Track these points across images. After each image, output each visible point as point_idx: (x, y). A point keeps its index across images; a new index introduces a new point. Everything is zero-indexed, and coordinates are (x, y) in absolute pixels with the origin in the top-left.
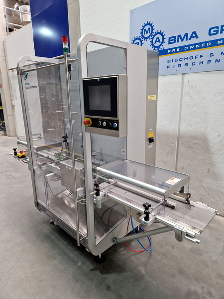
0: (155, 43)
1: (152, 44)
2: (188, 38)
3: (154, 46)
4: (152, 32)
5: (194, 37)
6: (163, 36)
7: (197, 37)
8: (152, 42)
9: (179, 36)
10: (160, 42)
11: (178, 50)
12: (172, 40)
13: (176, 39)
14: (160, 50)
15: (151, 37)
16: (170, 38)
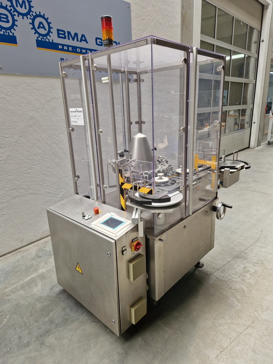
0: (38, 28)
1: (34, 28)
2: (79, 40)
3: (36, 32)
4: (30, 10)
5: (83, 40)
6: (49, 24)
7: (87, 43)
8: (33, 23)
9: (69, 33)
10: (45, 30)
11: (70, 49)
12: (61, 33)
13: (66, 35)
14: (47, 40)
15: (29, 16)
16: (58, 30)
